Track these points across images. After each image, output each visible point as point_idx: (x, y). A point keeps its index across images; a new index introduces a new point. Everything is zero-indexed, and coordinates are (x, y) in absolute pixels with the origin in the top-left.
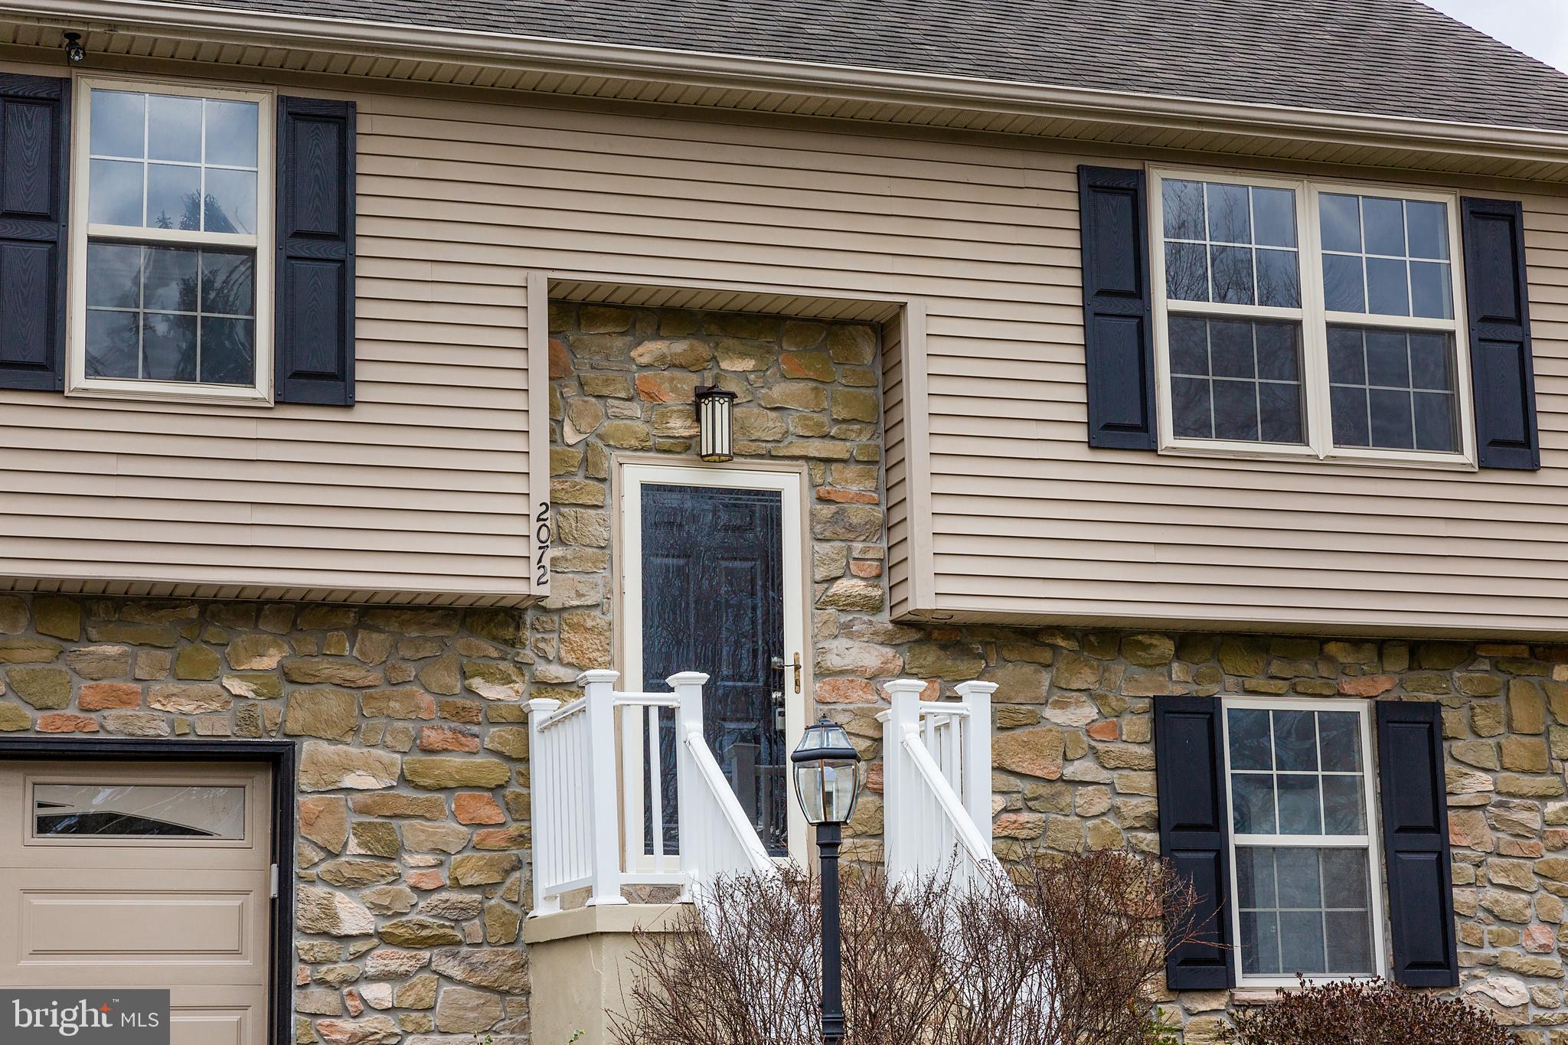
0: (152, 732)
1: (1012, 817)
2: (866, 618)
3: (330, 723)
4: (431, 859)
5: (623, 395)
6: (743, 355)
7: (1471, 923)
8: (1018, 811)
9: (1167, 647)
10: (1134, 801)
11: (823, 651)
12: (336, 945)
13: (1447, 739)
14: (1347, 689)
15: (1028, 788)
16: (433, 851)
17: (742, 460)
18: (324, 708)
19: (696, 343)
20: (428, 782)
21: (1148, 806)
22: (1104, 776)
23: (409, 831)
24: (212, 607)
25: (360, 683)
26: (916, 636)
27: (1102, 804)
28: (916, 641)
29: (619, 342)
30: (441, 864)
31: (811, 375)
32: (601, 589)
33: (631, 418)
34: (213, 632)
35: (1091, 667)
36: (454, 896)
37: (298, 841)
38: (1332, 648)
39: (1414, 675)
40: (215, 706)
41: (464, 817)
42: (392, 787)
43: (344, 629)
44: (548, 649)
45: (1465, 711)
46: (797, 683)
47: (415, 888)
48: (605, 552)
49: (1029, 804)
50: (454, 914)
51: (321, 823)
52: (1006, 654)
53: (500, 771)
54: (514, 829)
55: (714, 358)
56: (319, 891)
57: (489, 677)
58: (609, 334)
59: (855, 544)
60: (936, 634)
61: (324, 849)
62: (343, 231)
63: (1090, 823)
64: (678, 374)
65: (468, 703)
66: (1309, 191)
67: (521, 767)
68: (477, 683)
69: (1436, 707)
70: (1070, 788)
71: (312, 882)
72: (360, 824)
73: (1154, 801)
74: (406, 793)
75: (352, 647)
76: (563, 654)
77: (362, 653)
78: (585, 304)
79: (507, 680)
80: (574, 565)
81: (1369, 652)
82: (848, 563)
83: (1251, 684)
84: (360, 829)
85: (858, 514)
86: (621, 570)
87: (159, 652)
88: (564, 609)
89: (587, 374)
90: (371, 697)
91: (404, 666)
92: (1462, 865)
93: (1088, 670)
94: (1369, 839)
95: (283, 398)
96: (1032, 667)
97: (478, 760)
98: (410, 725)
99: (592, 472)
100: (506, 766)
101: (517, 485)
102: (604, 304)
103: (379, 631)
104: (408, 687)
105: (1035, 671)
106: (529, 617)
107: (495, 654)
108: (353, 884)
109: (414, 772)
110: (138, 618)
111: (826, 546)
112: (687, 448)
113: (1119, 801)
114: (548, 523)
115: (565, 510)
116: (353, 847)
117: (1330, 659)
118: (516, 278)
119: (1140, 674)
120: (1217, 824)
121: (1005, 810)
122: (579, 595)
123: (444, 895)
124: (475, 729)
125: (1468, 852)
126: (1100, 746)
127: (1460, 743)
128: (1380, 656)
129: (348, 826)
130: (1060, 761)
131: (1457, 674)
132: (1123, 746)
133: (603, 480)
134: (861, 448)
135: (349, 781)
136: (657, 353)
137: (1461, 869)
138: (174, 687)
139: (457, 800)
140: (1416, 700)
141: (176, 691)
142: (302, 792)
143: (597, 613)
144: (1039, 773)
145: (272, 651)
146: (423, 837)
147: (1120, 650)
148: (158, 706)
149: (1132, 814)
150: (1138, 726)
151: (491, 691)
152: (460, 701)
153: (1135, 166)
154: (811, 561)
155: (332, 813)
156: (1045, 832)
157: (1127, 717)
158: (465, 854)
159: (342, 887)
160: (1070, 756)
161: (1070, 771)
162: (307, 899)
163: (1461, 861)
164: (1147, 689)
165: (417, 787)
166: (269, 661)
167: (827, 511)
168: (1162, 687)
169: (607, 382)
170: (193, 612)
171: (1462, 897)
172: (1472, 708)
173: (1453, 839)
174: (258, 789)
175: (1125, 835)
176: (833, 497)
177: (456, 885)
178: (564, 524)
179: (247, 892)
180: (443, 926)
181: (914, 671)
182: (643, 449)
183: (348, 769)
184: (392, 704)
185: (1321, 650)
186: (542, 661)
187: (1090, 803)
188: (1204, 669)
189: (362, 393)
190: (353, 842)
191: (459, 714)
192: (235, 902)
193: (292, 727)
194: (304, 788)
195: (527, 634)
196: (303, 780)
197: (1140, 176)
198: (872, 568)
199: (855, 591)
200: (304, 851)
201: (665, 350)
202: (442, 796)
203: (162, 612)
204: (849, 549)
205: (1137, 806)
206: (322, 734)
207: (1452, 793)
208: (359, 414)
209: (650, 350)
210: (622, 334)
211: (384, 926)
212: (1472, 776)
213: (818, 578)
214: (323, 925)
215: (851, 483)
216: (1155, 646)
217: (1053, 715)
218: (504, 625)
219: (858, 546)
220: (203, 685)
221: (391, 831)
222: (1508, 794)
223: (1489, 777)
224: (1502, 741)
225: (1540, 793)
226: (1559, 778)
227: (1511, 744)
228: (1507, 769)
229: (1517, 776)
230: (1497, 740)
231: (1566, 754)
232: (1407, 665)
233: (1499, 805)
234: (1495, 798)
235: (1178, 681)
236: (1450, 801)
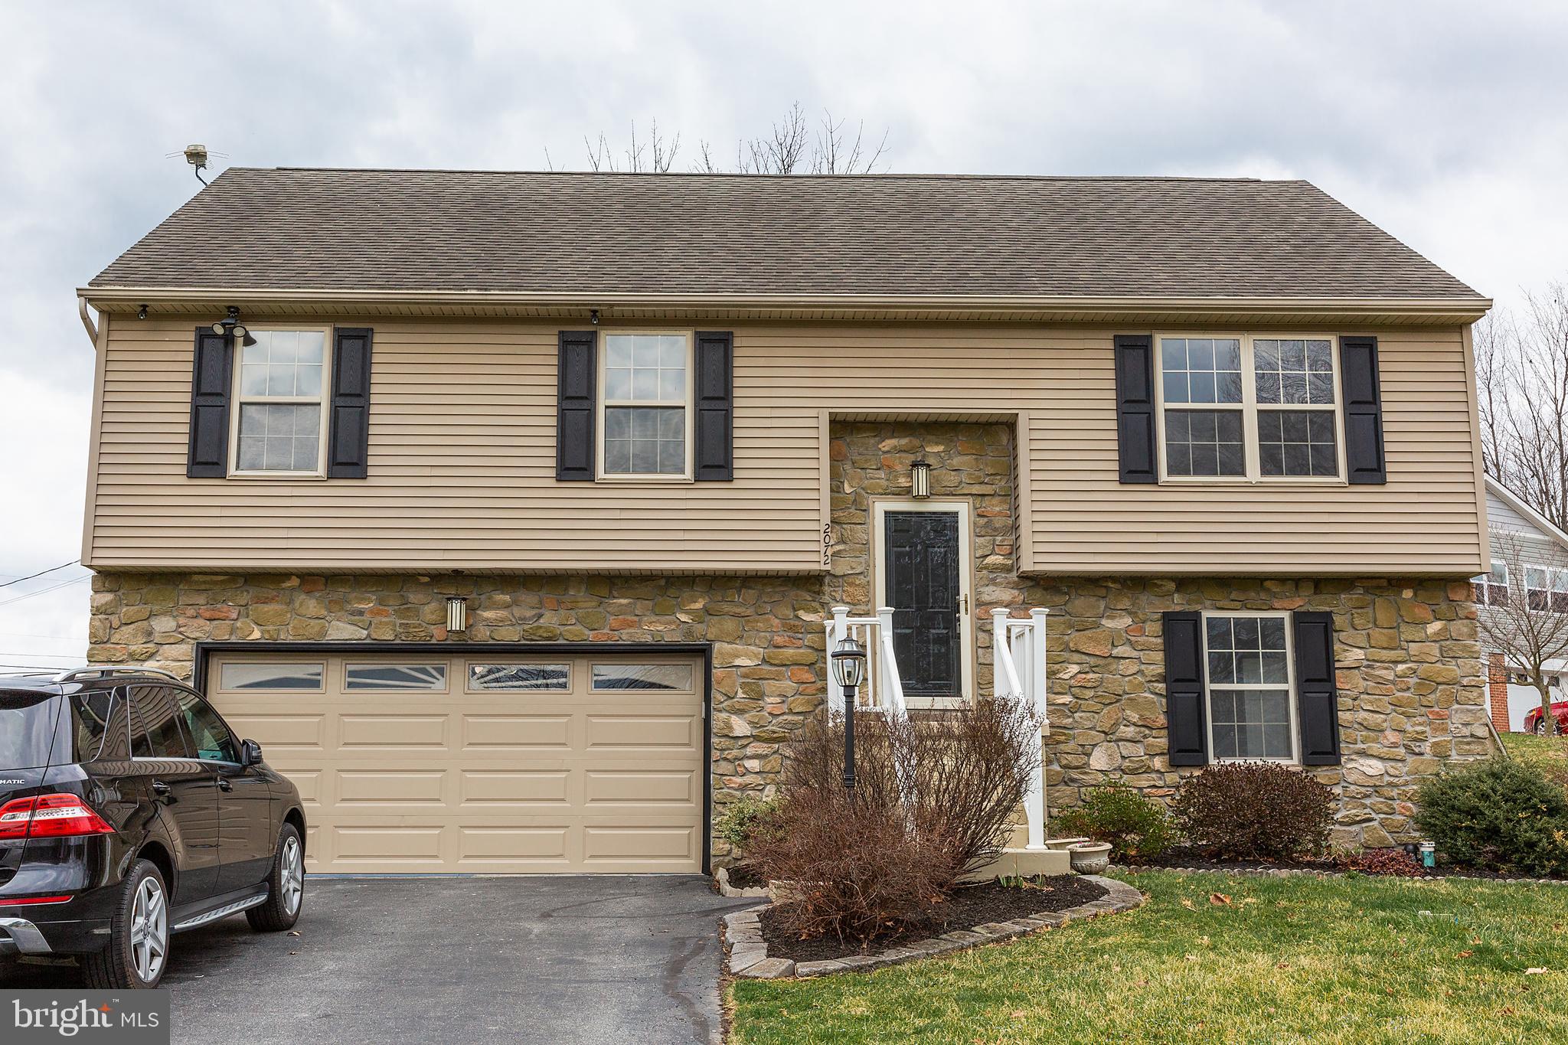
0: (643, 640)
1: (1084, 676)
2: (1003, 575)
3: (728, 634)
4: (778, 700)
5: (874, 467)
6: (937, 444)
7: (1350, 730)
8: (1087, 673)
9: (1172, 586)
10: (1152, 667)
11: (980, 593)
12: (732, 741)
13: (1336, 631)
14: (1276, 605)
15: (1092, 661)
16: (779, 695)
17: (937, 497)
18: (725, 627)
19: (912, 438)
20: (777, 662)
21: (1160, 669)
22: (1135, 654)
23: (767, 686)
24: (672, 579)
25: (743, 614)
26: (1031, 584)
27: (1134, 669)
28: (1030, 587)
29: (872, 441)
30: (783, 702)
31: (974, 452)
32: (864, 565)
33: (879, 479)
34: (672, 592)
35: (1128, 598)
36: (790, 718)
37: (713, 691)
38: (1267, 584)
39: (1317, 597)
40: (673, 627)
41: (795, 679)
42: (759, 665)
43: (735, 588)
44: (837, 595)
45: (1348, 616)
46: (966, 610)
47: (770, 714)
48: (866, 547)
49: (1093, 669)
50: (790, 726)
51: (724, 682)
52: (1080, 592)
53: (813, 656)
54: (819, 684)
55: (922, 446)
56: (724, 715)
57: (808, 610)
58: (867, 437)
59: (997, 538)
60: (1042, 582)
61: (726, 695)
62: (725, 396)
63: (1127, 679)
64: (904, 455)
65: (797, 623)
66: (1248, 338)
67: (822, 654)
68: (801, 614)
69: (1329, 614)
70: (1116, 660)
71: (720, 711)
72: (743, 683)
73: (1163, 667)
74: (766, 667)
75: (739, 597)
76: (844, 598)
77: (743, 599)
78: (855, 422)
79: (816, 611)
80: (850, 554)
81: (1290, 585)
82: (993, 548)
83: (1219, 604)
84: (743, 685)
85: (999, 522)
86: (874, 555)
87: (647, 602)
88: (845, 575)
89: (856, 458)
90: (749, 621)
91: (764, 605)
92: (1345, 699)
93: (1127, 600)
94: (1290, 686)
95: (698, 478)
96: (1095, 598)
97: (801, 651)
98: (768, 634)
99: (858, 507)
100: (815, 654)
101: (814, 516)
102: (865, 422)
103: (750, 588)
104: (767, 616)
105: (1097, 601)
106: (827, 580)
107: (810, 599)
108: (740, 712)
109: (770, 657)
110: (637, 586)
111: (982, 539)
112: (907, 492)
113: (1143, 667)
114: (829, 534)
115: (844, 526)
116: (740, 694)
117: (1268, 590)
118: (813, 413)
119: (1156, 601)
120: (1199, 678)
121: (1079, 672)
122: (852, 568)
123: (785, 717)
124: (800, 636)
125: (1349, 692)
126: (1132, 639)
127: (1344, 633)
128: (1297, 587)
129: (738, 684)
130: (1110, 647)
131: (1343, 596)
132: (1147, 638)
133: (865, 510)
134: (1000, 488)
135: (737, 662)
136: (893, 445)
137: (1343, 702)
138: (654, 618)
139: (791, 670)
140: (1318, 610)
141: (655, 620)
142: (715, 668)
143: (862, 577)
144: (1098, 653)
145: (700, 600)
146: (774, 689)
147: (1144, 588)
148: (646, 627)
149: (1151, 674)
150: (1155, 627)
151: (808, 617)
152: (792, 622)
153: (1147, 333)
154: (973, 548)
155: (730, 677)
156: (1102, 682)
157: (1149, 623)
158: (796, 697)
159: (735, 714)
160: (1116, 644)
161: (1115, 652)
162: (718, 719)
163: (1345, 697)
164: (1160, 608)
165: (771, 664)
166: (699, 605)
167: (982, 521)
168: (1168, 607)
169: (866, 461)
170: (663, 582)
171: (1343, 716)
172: (1352, 614)
173: (1338, 685)
174: (698, 665)
175: (1146, 685)
176: (985, 514)
177: (791, 712)
178: (845, 534)
179: (693, 716)
180: (784, 732)
181: (1030, 602)
182: (885, 494)
183: (738, 656)
184: (759, 624)
185: (1262, 584)
186: (833, 601)
187: (1127, 668)
188: (1192, 597)
189: (736, 474)
190: (740, 691)
191: (792, 628)
192: (687, 720)
193: (709, 636)
194: (716, 666)
195: (826, 589)
196: (715, 662)
197: (1149, 339)
198: (1006, 550)
199: (997, 562)
200: (716, 696)
201: (896, 444)
202: (784, 669)
203: (648, 583)
204: (994, 540)
205: (1153, 670)
206: (724, 639)
207: (1338, 661)
208: (736, 484)
209: (888, 444)
210: (875, 436)
211: (755, 732)
212: (1351, 651)
213: (977, 555)
214: (726, 732)
215: (996, 507)
216: (1165, 586)
217: (1107, 623)
218: (813, 584)
219: (999, 538)
220: (667, 617)
221: (758, 686)
222: (1374, 661)
223: (1362, 652)
224: (1370, 631)
225: (1393, 660)
226: (1405, 651)
227: (1376, 633)
228: (1373, 647)
229: (1379, 650)
230: (1367, 631)
231: (1410, 638)
232: (1313, 592)
233: (1368, 666)
234: (1365, 663)
235: (1178, 603)
236: (1337, 665)
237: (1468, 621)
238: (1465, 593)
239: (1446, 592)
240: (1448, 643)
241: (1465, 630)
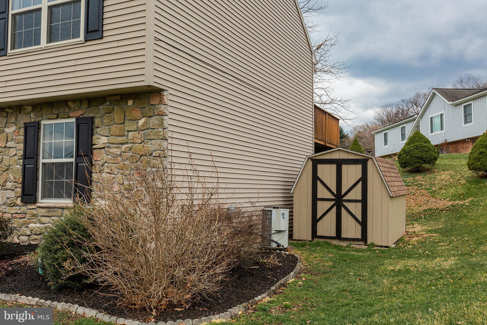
9: (30, 109)
10: (20, 152)
13: (95, 127)
14: (71, 115)
15: (1, 149)
22: (15, 145)
27: (14, 153)
35: (14, 116)
38: (69, 103)
39: (89, 109)
45: (102, 118)
63: (11, 158)
69: (92, 118)
70: (9, 149)
73: (23, 151)
81: (78, 103)
83: (48, 116)
92: (97, 166)
94: (74, 160)
96: (3, 118)
113: (17, 152)
117: (69, 107)
119: (25, 117)
120: (35, 157)
125: (99, 162)
126: (14, 137)
127: (99, 129)
128: (81, 104)
130: (5, 142)
131: (101, 107)
132: (19, 137)
140: (88, 116)
144: (1, 145)
147: (21, 111)
149: (19, 155)
150: (23, 131)
156: (2, 161)
157: (21, 129)
160: (8, 140)
161: (8, 145)
164: (25, 121)
168: (28, 120)
171: (94, 176)
172: (104, 117)
173: (95, 158)
175: (17, 161)
185: (67, 105)
187: (12, 153)
188: (38, 114)
207: (95, 144)
212: (101, 139)
216: (27, 109)
217: (7, 130)
222: (111, 143)
223: (106, 138)
224: (111, 126)
225: (120, 142)
226: (126, 137)
227: (113, 127)
228: (112, 135)
229: (114, 137)
230: (109, 127)
231: (129, 129)
232: (87, 106)
233: (108, 147)
234: (108, 145)
235: (32, 118)
236: (94, 147)
237: (159, 116)
238: (158, 99)
239: (149, 100)
240: (148, 131)
241: (157, 122)
